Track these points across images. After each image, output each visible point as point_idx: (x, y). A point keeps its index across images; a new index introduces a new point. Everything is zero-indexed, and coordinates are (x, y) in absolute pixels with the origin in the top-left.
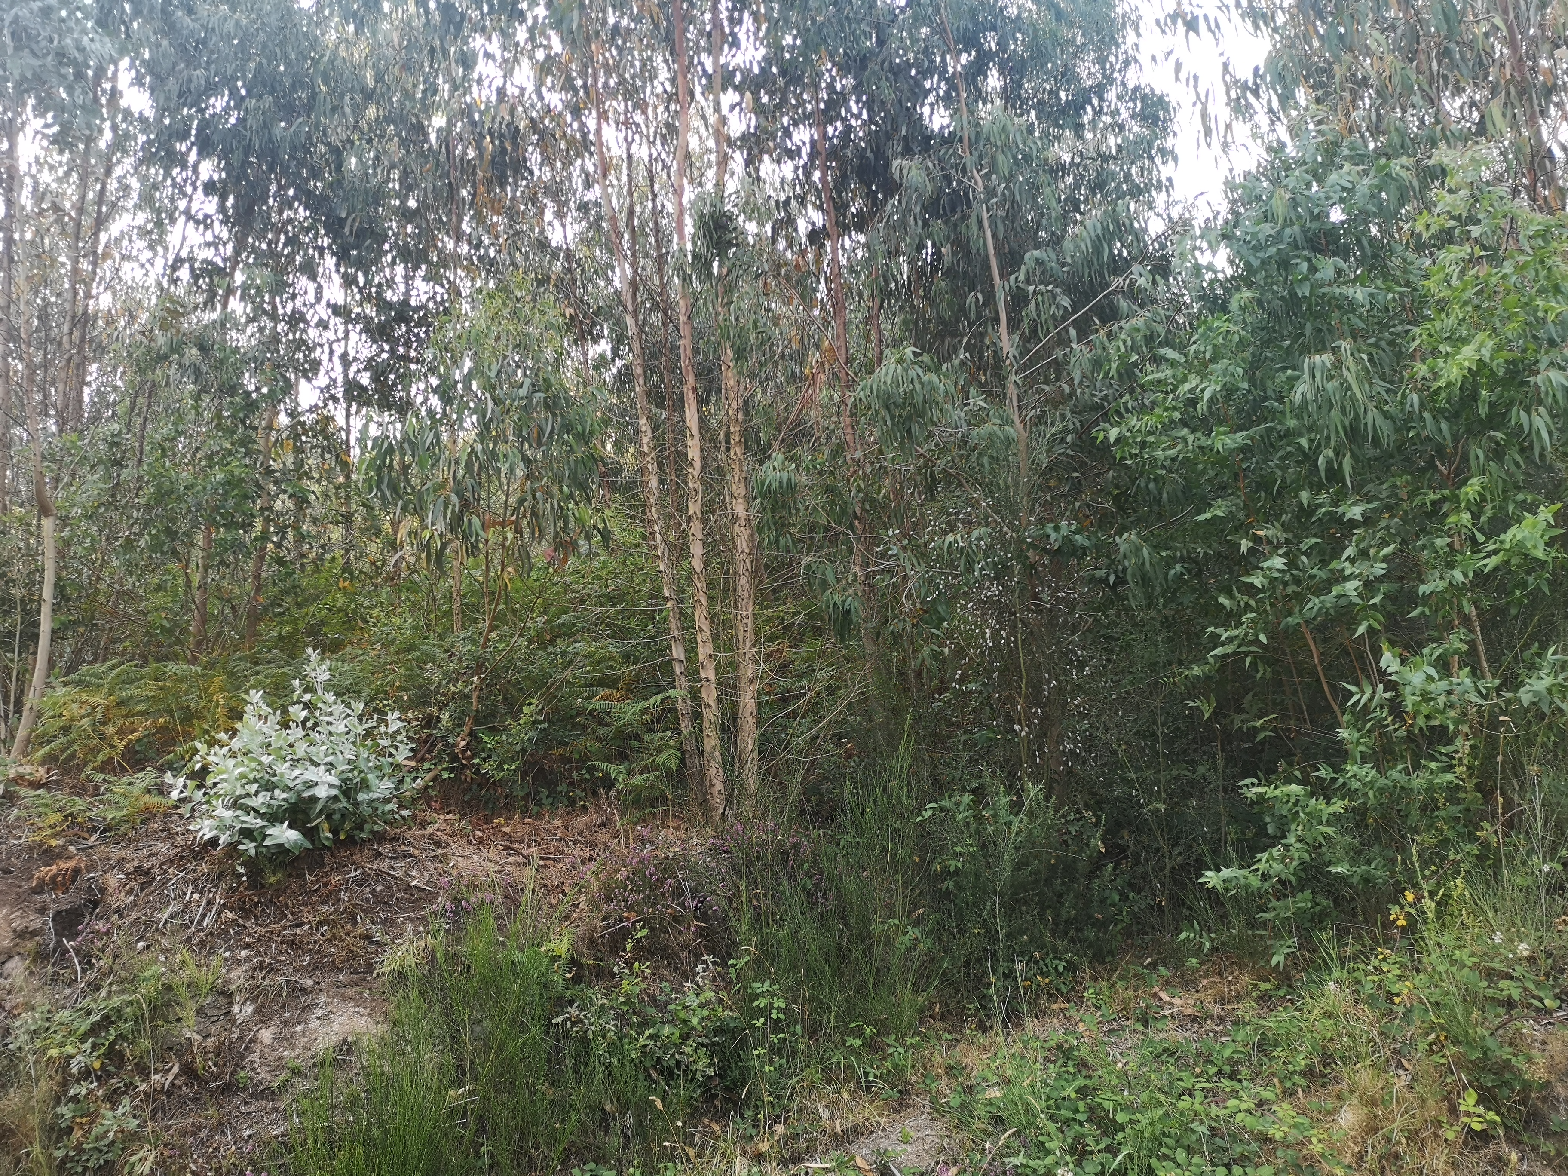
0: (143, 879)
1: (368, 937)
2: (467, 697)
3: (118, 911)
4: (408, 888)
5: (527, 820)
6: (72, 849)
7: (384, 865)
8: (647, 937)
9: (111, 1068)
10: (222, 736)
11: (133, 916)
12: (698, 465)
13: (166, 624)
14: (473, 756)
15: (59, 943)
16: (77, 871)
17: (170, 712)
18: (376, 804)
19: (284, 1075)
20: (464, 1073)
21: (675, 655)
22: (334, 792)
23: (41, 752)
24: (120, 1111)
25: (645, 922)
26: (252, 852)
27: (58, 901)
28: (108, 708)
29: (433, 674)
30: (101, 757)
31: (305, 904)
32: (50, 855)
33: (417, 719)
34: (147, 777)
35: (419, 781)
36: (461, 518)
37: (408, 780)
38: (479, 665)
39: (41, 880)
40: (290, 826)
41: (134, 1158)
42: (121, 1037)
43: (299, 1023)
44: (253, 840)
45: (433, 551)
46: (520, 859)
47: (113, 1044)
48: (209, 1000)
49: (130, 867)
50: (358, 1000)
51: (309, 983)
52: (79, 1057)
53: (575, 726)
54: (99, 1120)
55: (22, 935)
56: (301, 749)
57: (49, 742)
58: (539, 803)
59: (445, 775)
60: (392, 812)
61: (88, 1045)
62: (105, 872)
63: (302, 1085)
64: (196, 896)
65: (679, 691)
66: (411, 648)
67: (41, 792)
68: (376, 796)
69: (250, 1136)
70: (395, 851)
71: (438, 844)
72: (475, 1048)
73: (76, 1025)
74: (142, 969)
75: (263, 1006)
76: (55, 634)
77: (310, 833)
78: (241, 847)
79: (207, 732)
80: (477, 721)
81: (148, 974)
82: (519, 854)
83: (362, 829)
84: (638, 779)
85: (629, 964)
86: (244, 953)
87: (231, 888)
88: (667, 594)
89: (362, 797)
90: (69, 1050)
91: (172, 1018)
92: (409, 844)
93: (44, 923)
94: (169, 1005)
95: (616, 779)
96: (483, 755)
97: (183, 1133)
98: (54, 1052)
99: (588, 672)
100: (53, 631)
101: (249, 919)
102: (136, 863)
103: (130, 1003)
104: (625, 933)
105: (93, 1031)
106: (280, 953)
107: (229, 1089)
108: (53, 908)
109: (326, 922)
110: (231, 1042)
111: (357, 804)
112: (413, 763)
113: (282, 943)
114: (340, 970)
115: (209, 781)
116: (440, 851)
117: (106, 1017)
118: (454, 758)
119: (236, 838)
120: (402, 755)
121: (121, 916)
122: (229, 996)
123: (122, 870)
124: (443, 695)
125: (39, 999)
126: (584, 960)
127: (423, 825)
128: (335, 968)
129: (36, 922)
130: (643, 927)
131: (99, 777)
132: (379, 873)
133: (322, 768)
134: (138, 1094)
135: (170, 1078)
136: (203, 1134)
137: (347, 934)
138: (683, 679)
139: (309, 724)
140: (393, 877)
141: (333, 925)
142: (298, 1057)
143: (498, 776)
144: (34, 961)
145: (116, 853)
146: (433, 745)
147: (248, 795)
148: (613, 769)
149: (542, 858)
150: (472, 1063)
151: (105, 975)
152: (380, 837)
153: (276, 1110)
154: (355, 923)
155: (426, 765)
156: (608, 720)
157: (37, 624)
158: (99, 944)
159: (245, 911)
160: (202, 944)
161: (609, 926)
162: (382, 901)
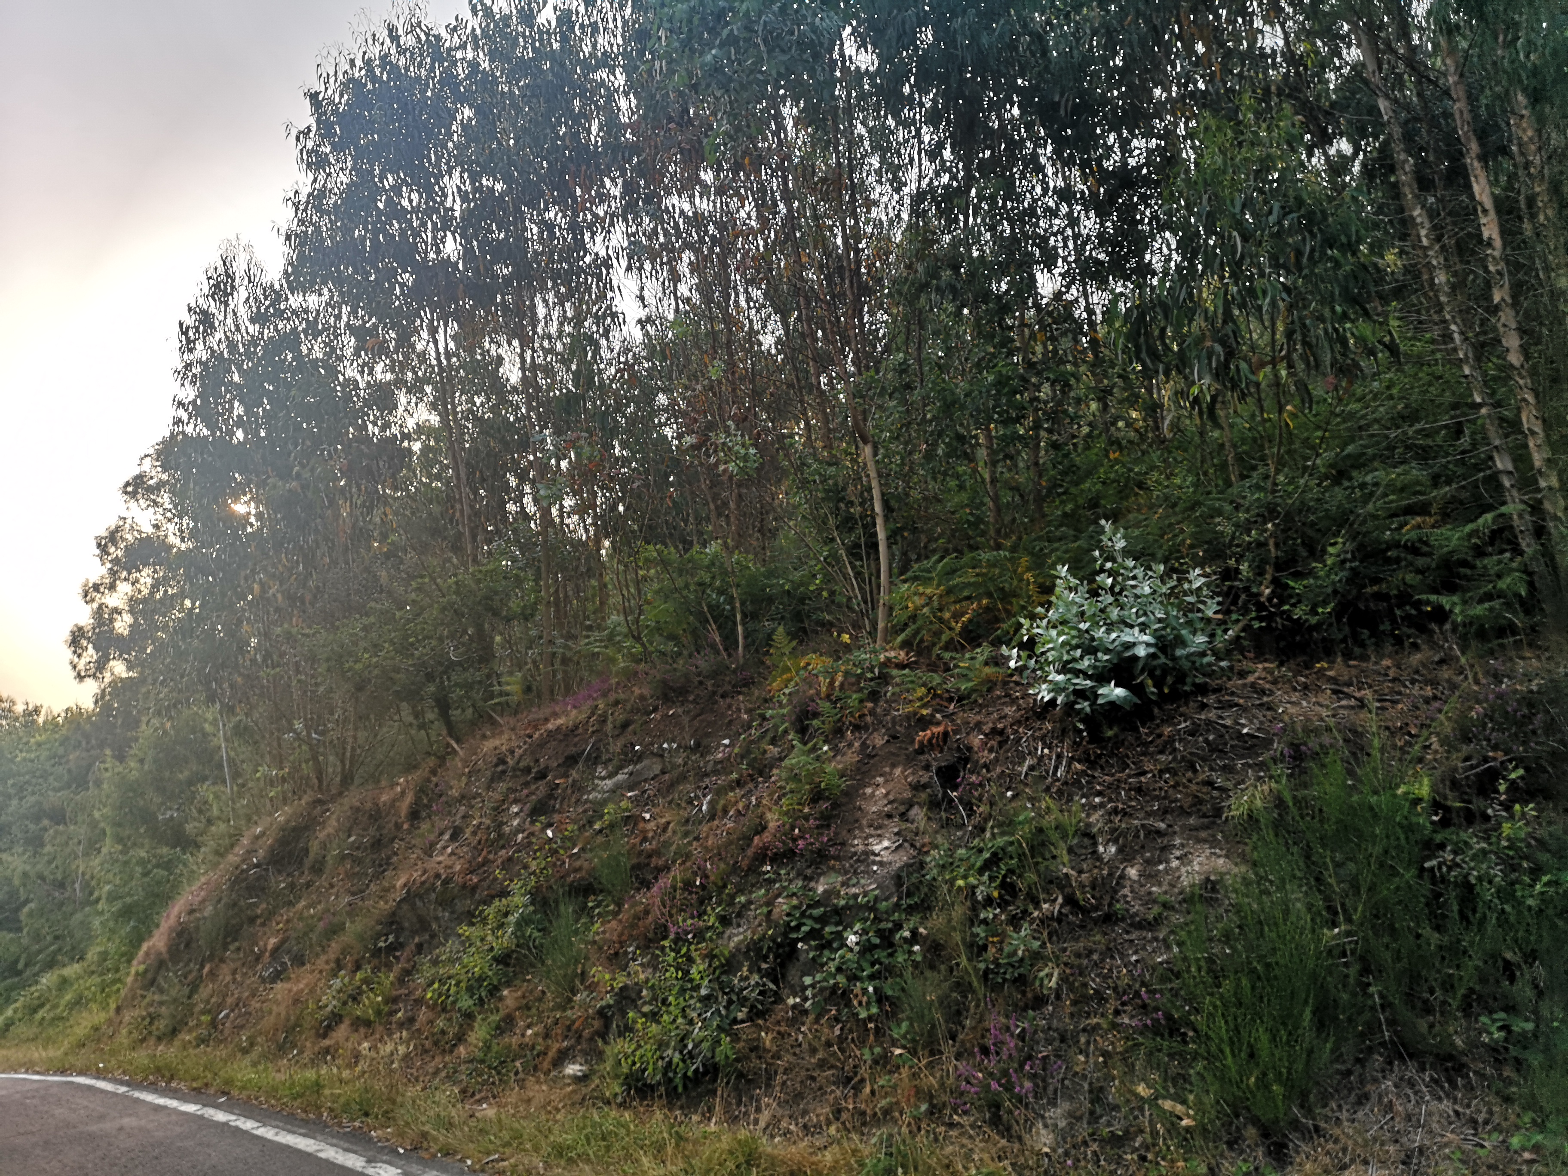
0: (998, 738)
1: (1210, 783)
2: (1261, 545)
3: (985, 766)
4: (1240, 736)
5: (1352, 663)
6: (938, 716)
7: (1212, 715)
8: (1522, 778)
9: (1007, 897)
10: (1040, 609)
11: (998, 770)
12: (1498, 243)
13: (971, 519)
14: (1282, 602)
15: (945, 794)
16: (946, 734)
17: (990, 595)
18: (1193, 658)
19: (1156, 909)
20: (1336, 913)
21: (1500, 465)
22: (1152, 650)
23: (900, 639)
24: (1023, 933)
25: (1520, 762)
26: (1088, 709)
27: (938, 759)
28: (941, 596)
29: (1224, 527)
30: (944, 638)
31: (1144, 754)
32: (924, 723)
33: (1215, 573)
34: (983, 652)
35: (1230, 632)
36: (1226, 366)
37: (1219, 632)
38: (1270, 512)
39: (921, 743)
40: (1117, 685)
41: (1042, 974)
42: (1011, 871)
43: (1161, 863)
44: (1086, 699)
45: (1204, 406)
46: (1353, 702)
47: (1005, 877)
48: (1075, 841)
49: (987, 728)
50: (1213, 843)
51: (1163, 826)
52: (982, 888)
53: (1388, 561)
54: (1007, 940)
55: (917, 787)
56: (1115, 613)
57: (903, 630)
58: (1363, 645)
59: (1256, 625)
60: (1210, 664)
61: (985, 878)
62: (968, 734)
63: (1177, 919)
64: (1046, 751)
65: (1514, 507)
66: (1197, 504)
67: (906, 671)
68: (1192, 650)
69: (1137, 961)
70: (1220, 702)
71: (1263, 692)
72: (1343, 890)
73: (972, 860)
74: (1016, 814)
75: (1124, 846)
76: (891, 539)
77: (1137, 690)
78: (1077, 707)
79: (1023, 608)
80: (1278, 567)
81: (1021, 818)
82: (1349, 696)
83: (1184, 684)
84: (1479, 610)
85: (1508, 808)
86: (1097, 800)
87: (1075, 742)
88: (1479, 400)
89: (1179, 652)
90: (972, 880)
91: (1048, 856)
92: (1233, 694)
93: (931, 778)
94: (1043, 844)
95: (1451, 611)
96: (1293, 601)
97: (1078, 955)
98: (961, 883)
99: (1391, 502)
100: (888, 538)
101: (1095, 769)
102: (990, 725)
103: (1012, 843)
104: (1493, 775)
105: (987, 866)
106: (1131, 799)
107: (1110, 919)
108: (935, 765)
109: (1168, 770)
110: (1103, 878)
111: (1174, 659)
112: (1220, 616)
113: (1130, 789)
114: (1189, 814)
115: (1039, 650)
116: (1265, 699)
117: (994, 854)
118: (1260, 607)
119: (1072, 698)
120: (1211, 610)
121: (988, 771)
122: (1093, 837)
123: (981, 732)
124: (1238, 546)
125: (940, 839)
126: (1449, 803)
127: (1242, 674)
128: (1184, 812)
129: (925, 779)
130: (1516, 768)
131: (947, 655)
132: (1208, 722)
133: (1137, 629)
134: (1034, 919)
135: (1057, 908)
136: (1095, 957)
137: (1190, 781)
138: (1515, 493)
139: (1117, 589)
140: (1224, 726)
141: (1174, 773)
142: (1166, 893)
143: (1314, 620)
144: (929, 809)
145: (973, 717)
146: (1237, 597)
147: (1074, 660)
148: (1445, 601)
149: (1379, 701)
150: (1343, 905)
151: (986, 820)
152: (1203, 689)
153: (1156, 939)
154: (1195, 771)
155: (1234, 617)
156: (1425, 549)
157: (875, 534)
158: (976, 794)
159: (1091, 762)
160: (1060, 792)
161: (1472, 767)
162: (1216, 749)
